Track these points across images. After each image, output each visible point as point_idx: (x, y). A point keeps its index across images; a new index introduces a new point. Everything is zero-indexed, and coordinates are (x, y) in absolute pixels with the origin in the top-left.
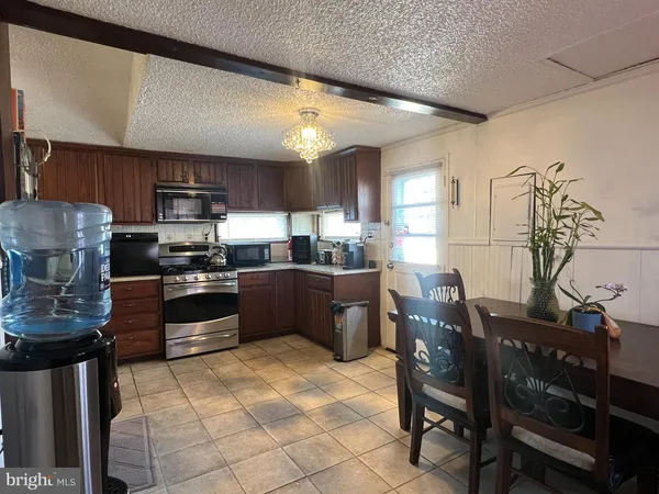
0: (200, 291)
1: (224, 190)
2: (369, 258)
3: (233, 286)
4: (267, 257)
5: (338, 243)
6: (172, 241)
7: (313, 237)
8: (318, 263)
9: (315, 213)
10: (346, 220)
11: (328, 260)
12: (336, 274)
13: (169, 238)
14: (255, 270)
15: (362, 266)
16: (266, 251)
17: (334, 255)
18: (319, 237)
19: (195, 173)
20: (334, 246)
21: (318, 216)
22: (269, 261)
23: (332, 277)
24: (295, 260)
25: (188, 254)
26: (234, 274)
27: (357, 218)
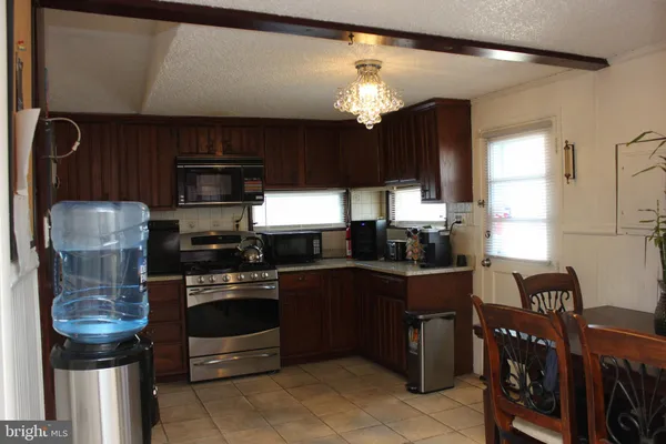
0: (229, 296)
1: (260, 162)
2: (458, 251)
3: (272, 290)
4: (316, 251)
5: (415, 231)
6: (195, 230)
7: (381, 222)
8: (388, 259)
9: (384, 189)
10: (425, 199)
11: (401, 255)
12: (410, 274)
13: (191, 227)
14: (302, 268)
15: (448, 263)
16: (316, 243)
17: (409, 248)
18: (389, 222)
19: (224, 142)
20: (409, 235)
21: (388, 193)
22: (319, 257)
23: (406, 278)
24: (356, 256)
25: (214, 247)
26: (274, 274)
27: (439, 198)
